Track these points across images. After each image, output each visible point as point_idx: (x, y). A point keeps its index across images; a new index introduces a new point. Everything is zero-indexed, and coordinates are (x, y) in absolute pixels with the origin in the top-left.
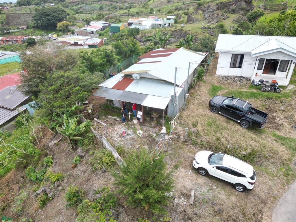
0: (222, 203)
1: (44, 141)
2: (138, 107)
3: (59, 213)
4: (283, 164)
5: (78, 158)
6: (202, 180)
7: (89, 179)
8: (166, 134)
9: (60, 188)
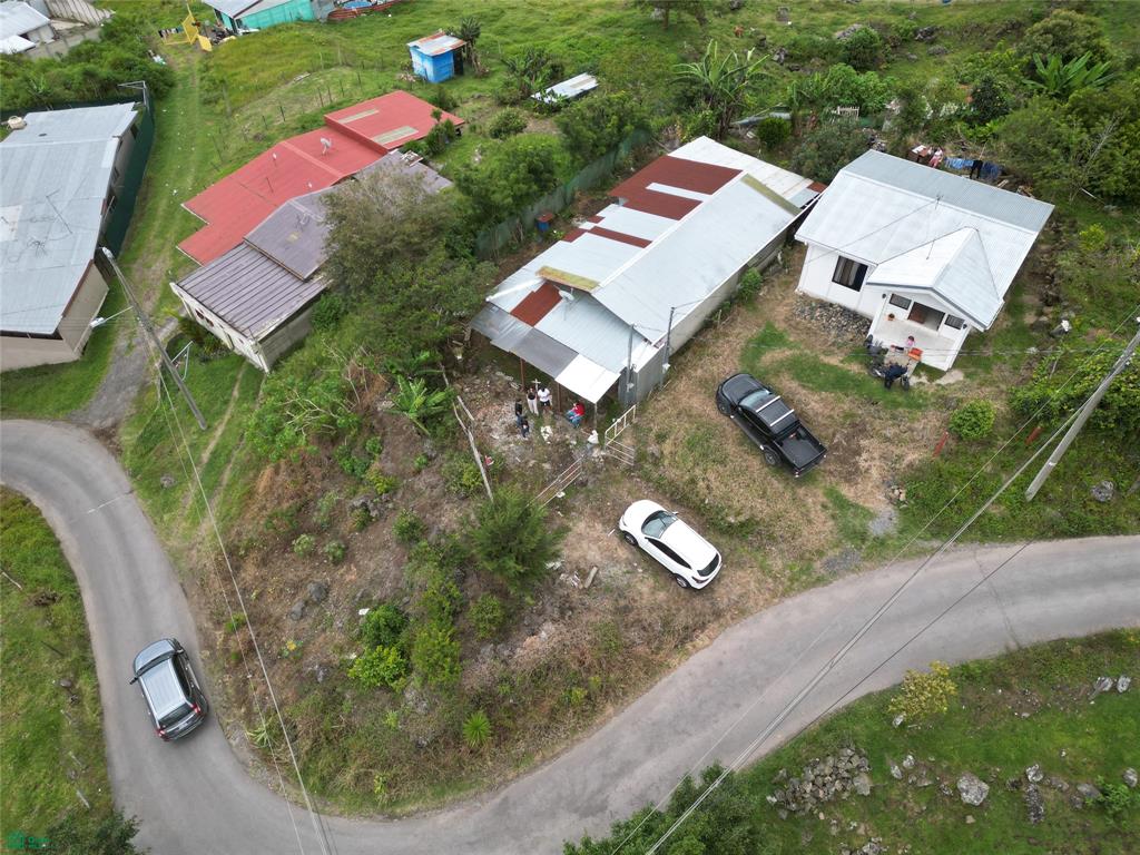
0: (637, 598)
1: (369, 397)
2: (547, 381)
3: (384, 546)
4: (802, 558)
5: (424, 460)
6: (623, 553)
7: (436, 505)
8: (596, 446)
9: (390, 505)
